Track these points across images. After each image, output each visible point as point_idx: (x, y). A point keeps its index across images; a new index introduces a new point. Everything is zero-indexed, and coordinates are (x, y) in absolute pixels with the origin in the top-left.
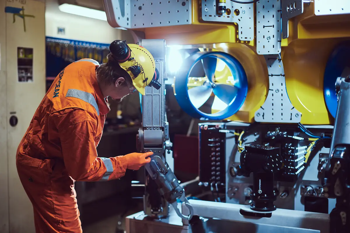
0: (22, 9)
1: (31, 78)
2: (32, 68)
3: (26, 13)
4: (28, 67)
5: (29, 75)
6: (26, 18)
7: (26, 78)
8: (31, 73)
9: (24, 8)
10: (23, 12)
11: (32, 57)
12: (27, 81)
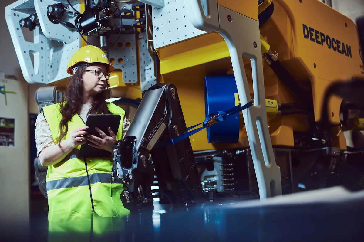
0: (4, 87)
1: (12, 143)
2: (14, 136)
3: (7, 90)
4: (10, 134)
5: (10, 140)
6: (7, 94)
7: (7, 143)
8: (13, 139)
9: (5, 86)
10: (4, 90)
11: (14, 126)
12: (8, 145)
